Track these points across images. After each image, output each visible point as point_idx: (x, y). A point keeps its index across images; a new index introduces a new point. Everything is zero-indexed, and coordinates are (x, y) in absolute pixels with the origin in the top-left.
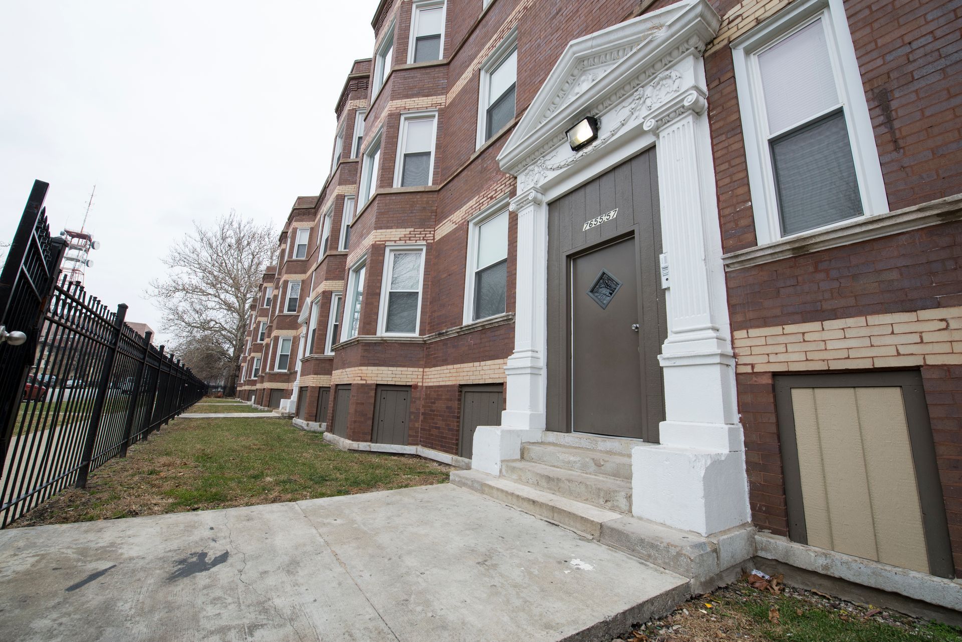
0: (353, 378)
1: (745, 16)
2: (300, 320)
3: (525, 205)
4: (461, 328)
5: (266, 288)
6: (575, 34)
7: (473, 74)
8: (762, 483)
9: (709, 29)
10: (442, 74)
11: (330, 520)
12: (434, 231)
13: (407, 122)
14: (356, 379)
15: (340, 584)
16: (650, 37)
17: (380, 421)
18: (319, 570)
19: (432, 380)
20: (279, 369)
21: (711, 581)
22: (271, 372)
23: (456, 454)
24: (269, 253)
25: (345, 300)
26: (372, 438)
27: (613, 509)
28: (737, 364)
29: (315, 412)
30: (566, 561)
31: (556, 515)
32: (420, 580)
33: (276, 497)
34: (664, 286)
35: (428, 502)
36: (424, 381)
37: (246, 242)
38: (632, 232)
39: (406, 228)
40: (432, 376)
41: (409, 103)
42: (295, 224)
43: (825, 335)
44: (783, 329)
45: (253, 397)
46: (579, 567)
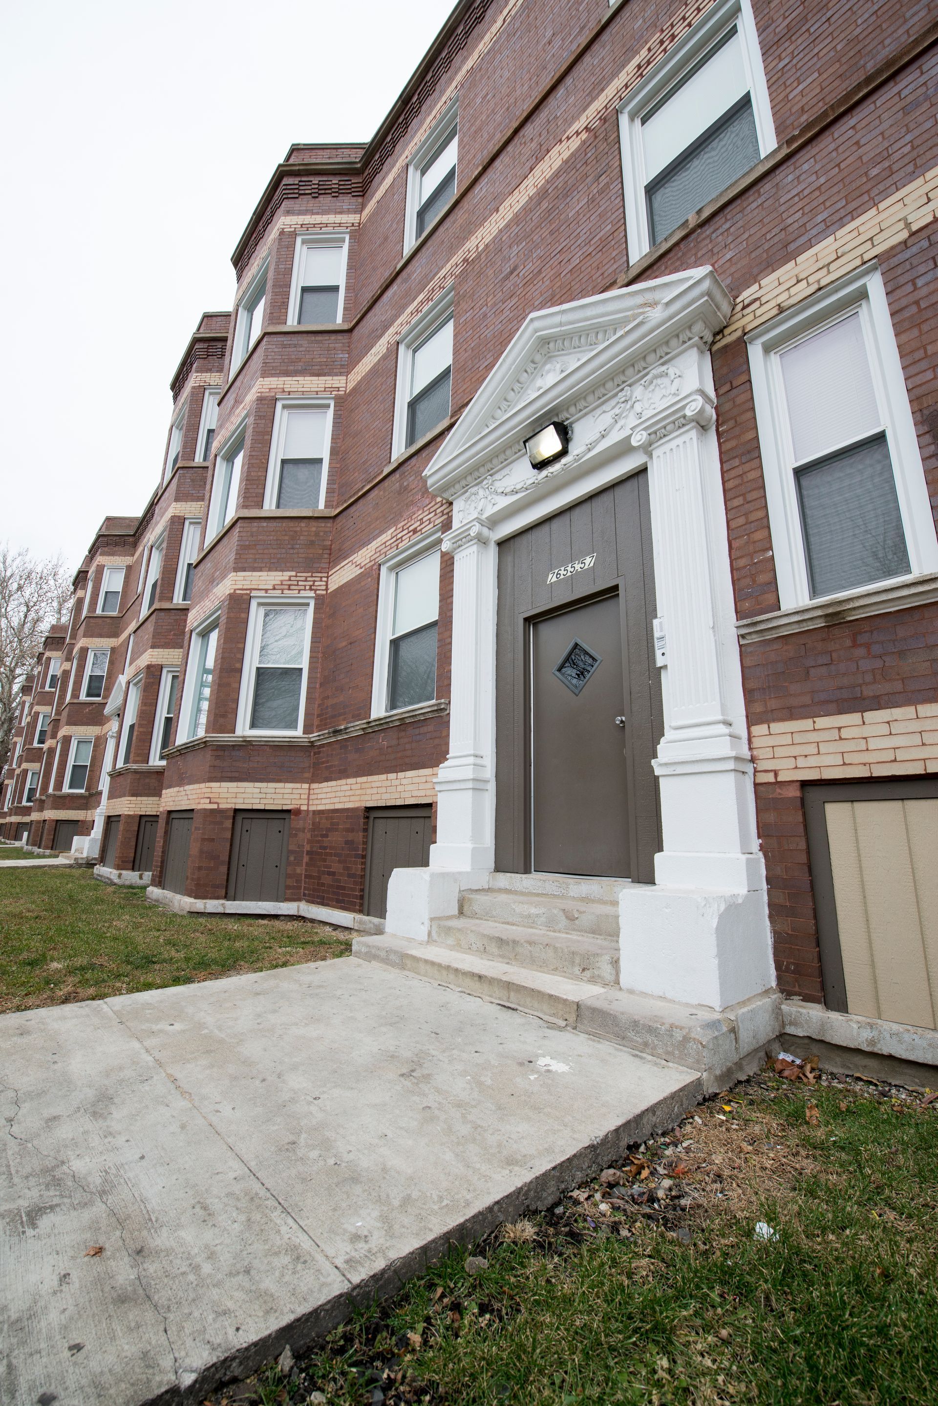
0: (197, 801)
1: (764, 300)
2: (107, 711)
3: (465, 544)
4: (369, 723)
5: (49, 659)
6: (536, 303)
7: (388, 349)
8: (790, 932)
9: (719, 313)
10: (340, 345)
11: (163, 1026)
12: (328, 577)
13: (286, 412)
14: (202, 801)
15: (183, 1127)
16: (641, 317)
17: (241, 865)
18: (147, 1107)
19: (324, 801)
20: (71, 787)
21: (729, 1072)
22: (58, 793)
23: (361, 911)
24: (55, 604)
25: (184, 680)
26: (226, 893)
27: (593, 980)
28: (756, 771)
29: (132, 855)
30: (531, 1062)
31: (512, 994)
32: (313, 1109)
33: (70, 993)
34: (659, 664)
35: (320, 987)
36: (311, 802)
37: (15, 586)
38: (616, 588)
39: (283, 571)
40: (323, 796)
41: (290, 383)
42: (99, 559)
43: (867, 731)
44: (814, 722)
45: (26, 834)
46: (550, 1068)
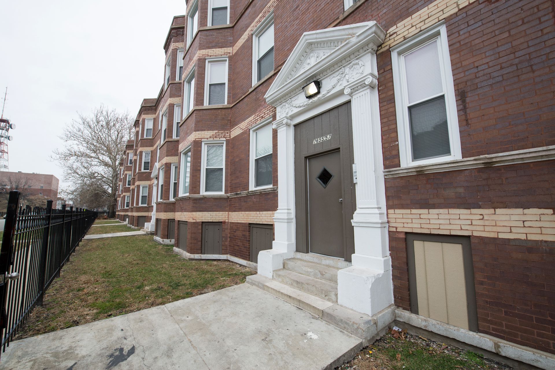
0: (188, 218)
1: (398, 33)
2: (152, 176)
3: (281, 126)
4: (248, 192)
5: (128, 153)
7: (248, 37)
8: (399, 285)
9: (379, 39)
10: (229, 34)
12: (230, 132)
13: (210, 64)
16: (349, 40)
17: (206, 242)
20: (142, 204)
21: (373, 338)
22: (137, 206)
23: (249, 260)
25: (180, 168)
26: (201, 252)
27: (329, 300)
28: (389, 227)
29: (167, 233)
31: (301, 304)
34: (355, 182)
36: (229, 219)
37: (112, 124)
38: (339, 148)
39: (213, 130)
40: (233, 217)
41: (210, 52)
42: (143, 116)
43: (430, 216)
44: (411, 211)
45: (127, 220)
